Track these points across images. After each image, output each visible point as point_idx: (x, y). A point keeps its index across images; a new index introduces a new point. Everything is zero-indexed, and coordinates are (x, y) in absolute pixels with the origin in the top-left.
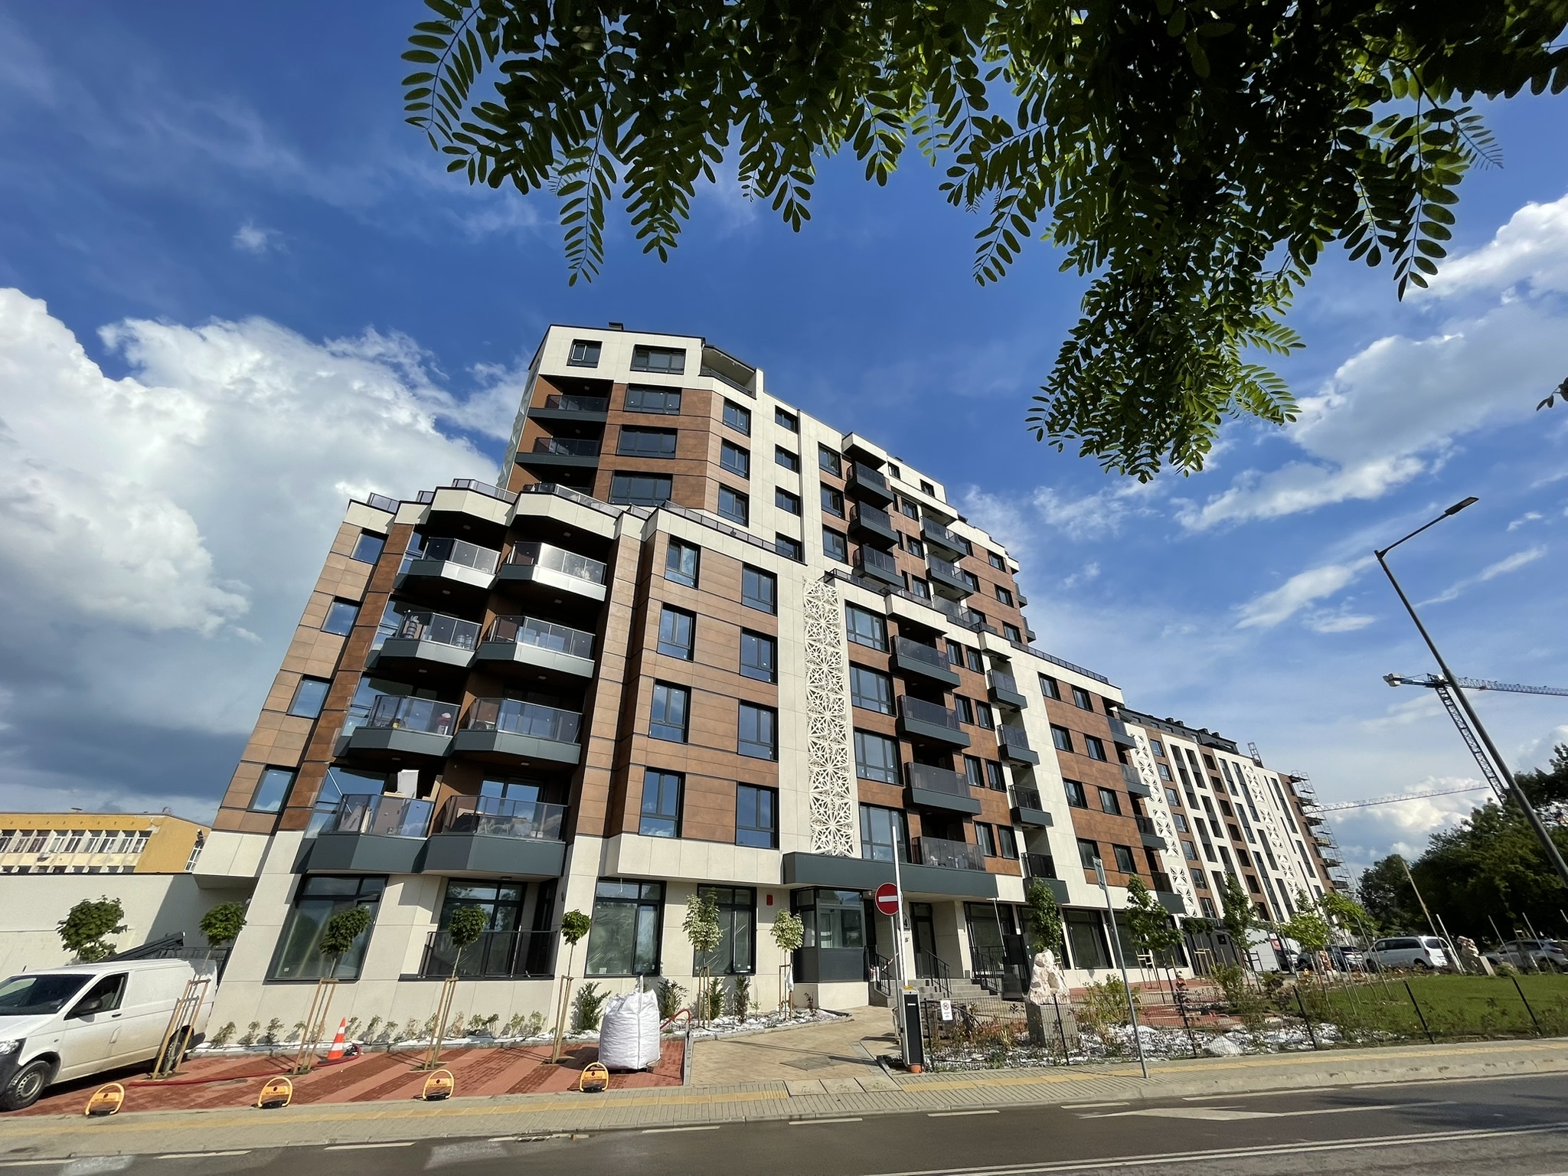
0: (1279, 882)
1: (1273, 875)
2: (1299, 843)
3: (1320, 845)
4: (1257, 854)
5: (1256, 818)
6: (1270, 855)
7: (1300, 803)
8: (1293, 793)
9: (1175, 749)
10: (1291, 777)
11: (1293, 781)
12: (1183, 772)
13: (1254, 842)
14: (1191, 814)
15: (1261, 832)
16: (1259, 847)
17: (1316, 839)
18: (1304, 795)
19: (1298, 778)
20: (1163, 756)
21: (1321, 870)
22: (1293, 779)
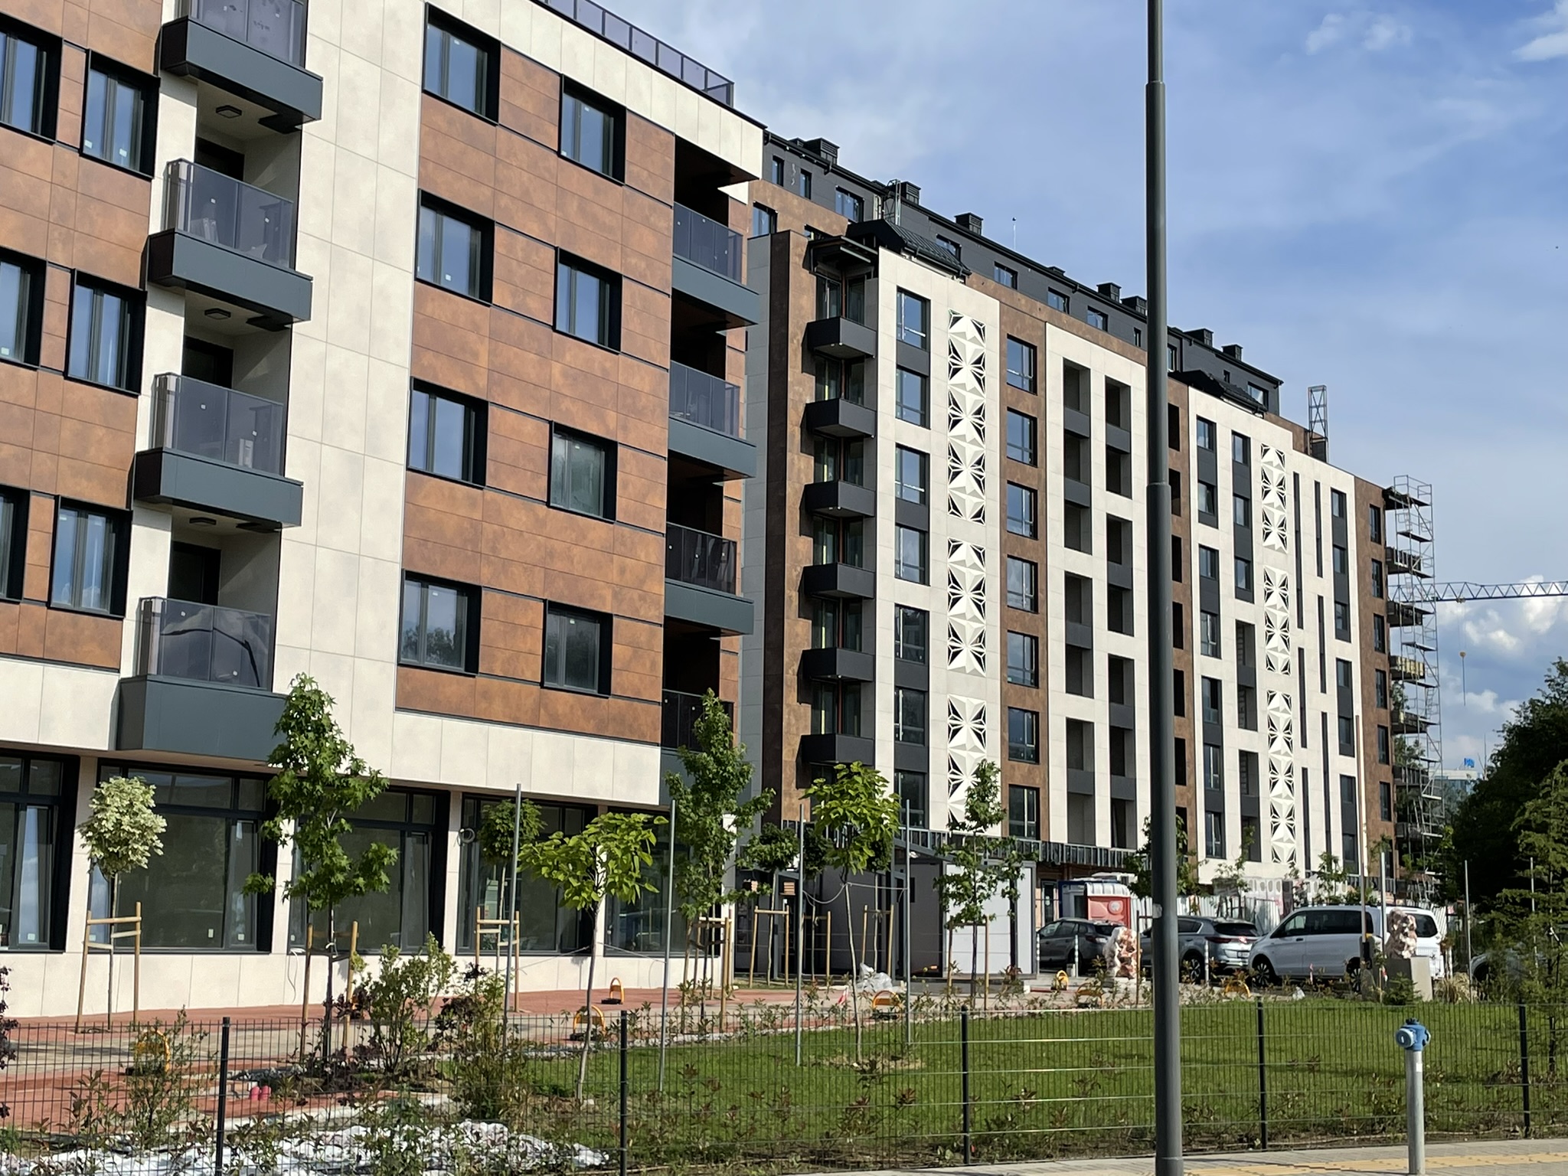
0: (1248, 760)
1: (1235, 739)
2: (1345, 666)
3: (1397, 676)
4: (1214, 687)
5: (1245, 593)
6: (1247, 691)
7: (1387, 564)
8: (1378, 536)
9: (1075, 375)
10: (1387, 493)
11: (1390, 505)
12: (1076, 443)
13: (1216, 653)
14: (1060, 560)
15: (1244, 631)
16: (1225, 669)
17: (1392, 660)
18: (1403, 545)
19: (1404, 498)
20: (1033, 389)
21: (1374, 738)
22: (1392, 500)
